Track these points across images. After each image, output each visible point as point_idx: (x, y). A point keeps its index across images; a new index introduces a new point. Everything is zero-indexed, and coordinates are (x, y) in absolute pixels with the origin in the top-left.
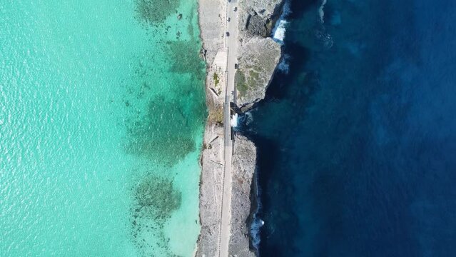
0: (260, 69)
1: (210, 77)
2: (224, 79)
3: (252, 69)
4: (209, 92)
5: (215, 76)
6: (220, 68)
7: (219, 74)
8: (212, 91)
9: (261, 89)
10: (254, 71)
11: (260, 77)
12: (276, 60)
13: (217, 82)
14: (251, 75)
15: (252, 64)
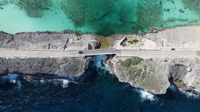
0: (144, 77)
1: (134, 37)
2: (134, 48)
3: (143, 70)
4: (123, 37)
5: (136, 41)
6: (143, 45)
7: (138, 44)
8: (124, 38)
9: (128, 78)
10: (142, 73)
11: (138, 77)
12: (152, 90)
13: (131, 43)
14: (139, 70)
15: (148, 71)
